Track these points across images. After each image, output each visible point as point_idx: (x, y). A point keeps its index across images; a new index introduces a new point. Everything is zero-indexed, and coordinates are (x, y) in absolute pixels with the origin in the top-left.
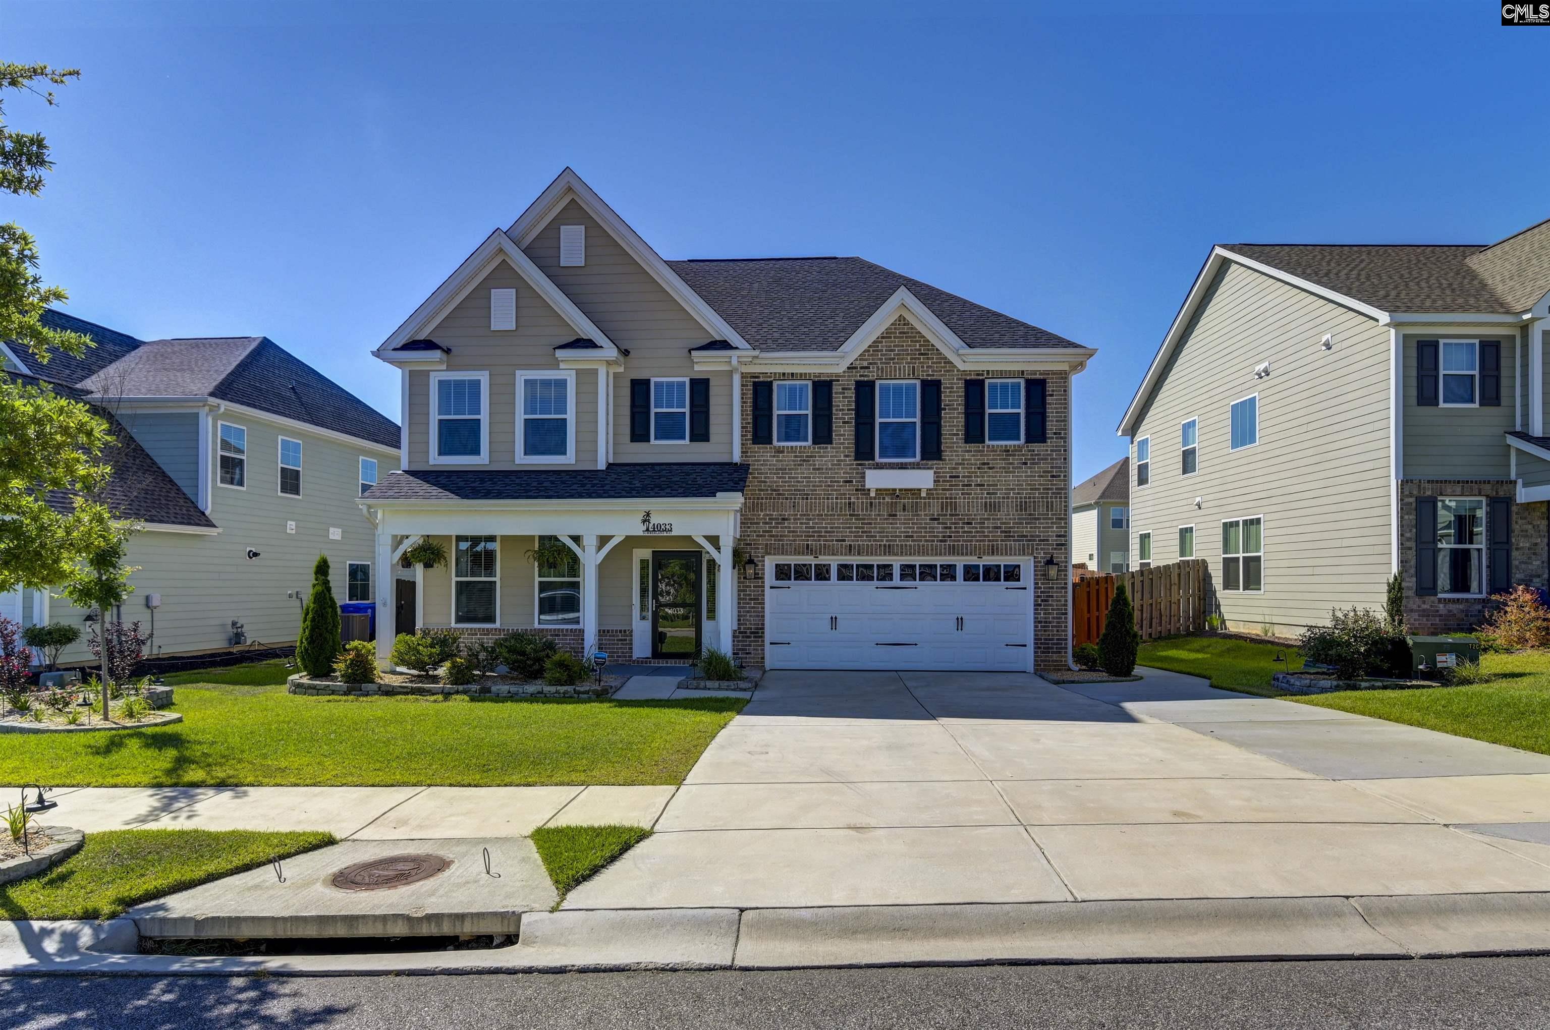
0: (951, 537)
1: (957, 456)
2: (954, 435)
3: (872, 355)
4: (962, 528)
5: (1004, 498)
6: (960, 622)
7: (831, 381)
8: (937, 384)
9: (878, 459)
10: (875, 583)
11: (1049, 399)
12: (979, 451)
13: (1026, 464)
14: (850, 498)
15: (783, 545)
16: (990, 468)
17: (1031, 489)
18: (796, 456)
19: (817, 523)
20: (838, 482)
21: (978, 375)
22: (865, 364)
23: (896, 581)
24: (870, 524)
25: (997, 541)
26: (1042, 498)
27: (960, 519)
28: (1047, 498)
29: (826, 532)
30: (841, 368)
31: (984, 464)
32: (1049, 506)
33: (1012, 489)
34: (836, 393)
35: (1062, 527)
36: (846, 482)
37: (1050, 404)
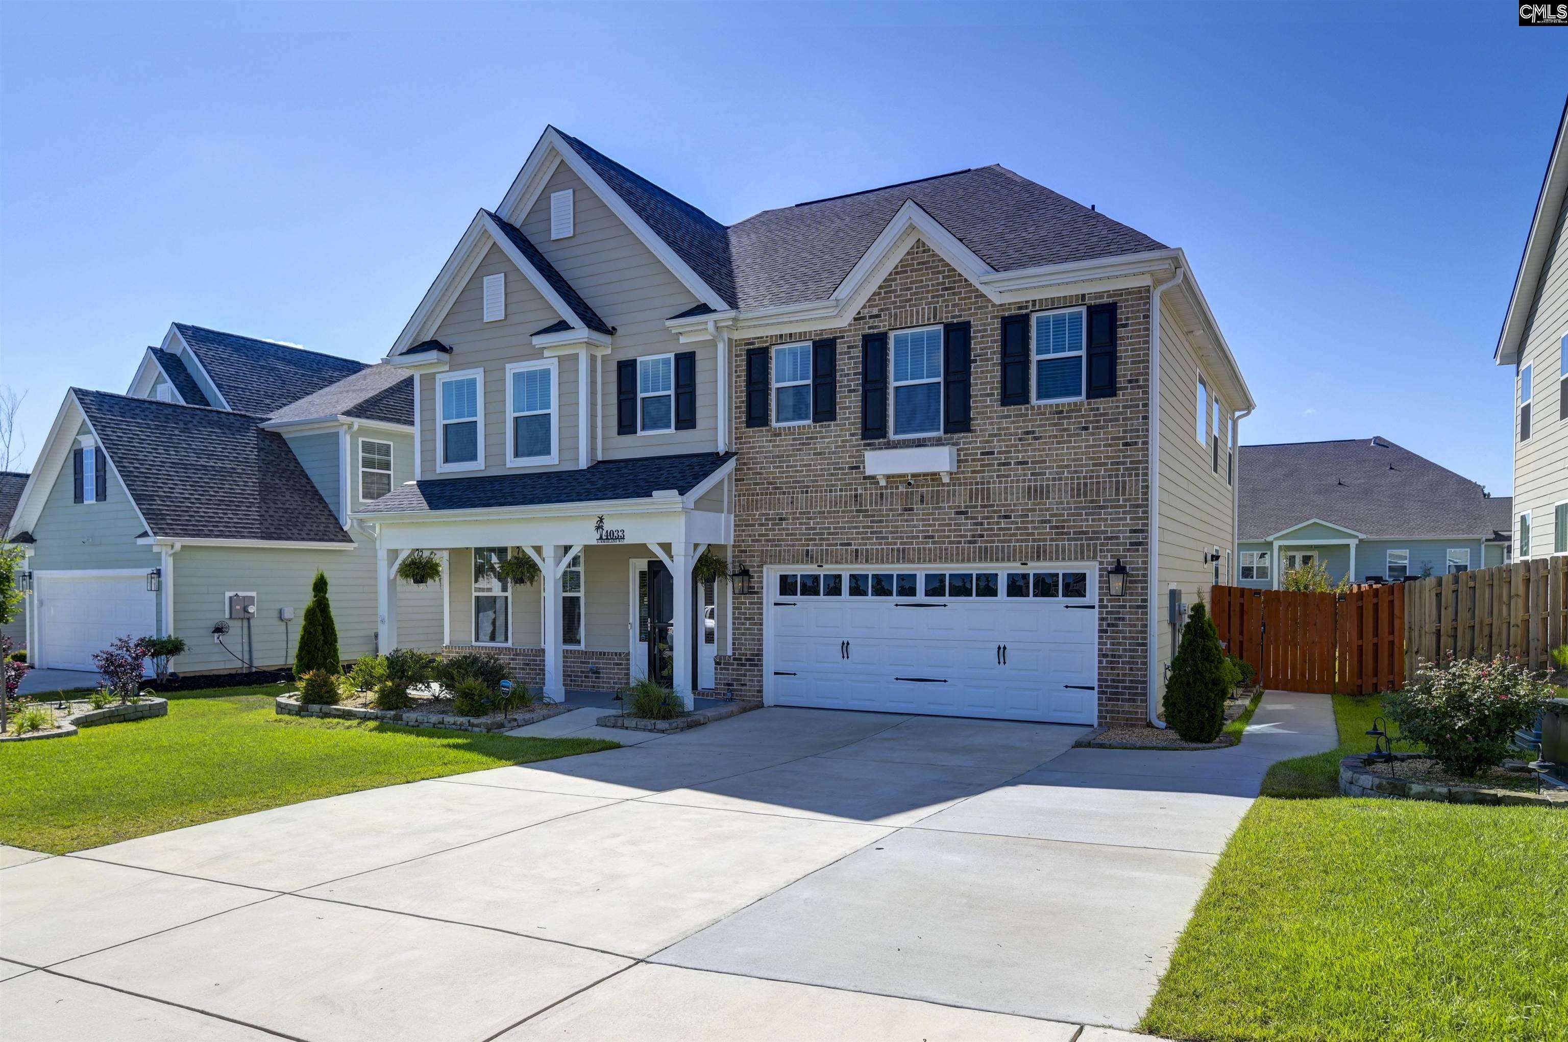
0: (982, 536)
1: (992, 424)
2: (988, 395)
3: (884, 298)
4: (998, 523)
5: (1054, 479)
6: (1002, 651)
7: (835, 339)
8: (965, 327)
9: (892, 436)
10: (895, 598)
11: (1121, 332)
12: (1021, 415)
13: (1086, 428)
14: (856, 490)
15: (780, 551)
16: (1036, 438)
17: (1094, 465)
18: (794, 439)
19: (818, 523)
20: (843, 469)
21: (1020, 308)
22: (875, 311)
23: (920, 596)
24: (881, 521)
25: (1045, 540)
26: (1110, 476)
27: (995, 512)
28: (1117, 476)
29: (829, 534)
30: (844, 321)
31: (1027, 433)
32: (1120, 488)
33: (1067, 466)
34: (841, 354)
35: (1140, 518)
36: (852, 468)
37: (1122, 338)
